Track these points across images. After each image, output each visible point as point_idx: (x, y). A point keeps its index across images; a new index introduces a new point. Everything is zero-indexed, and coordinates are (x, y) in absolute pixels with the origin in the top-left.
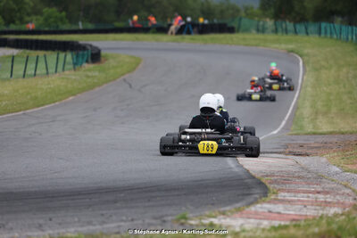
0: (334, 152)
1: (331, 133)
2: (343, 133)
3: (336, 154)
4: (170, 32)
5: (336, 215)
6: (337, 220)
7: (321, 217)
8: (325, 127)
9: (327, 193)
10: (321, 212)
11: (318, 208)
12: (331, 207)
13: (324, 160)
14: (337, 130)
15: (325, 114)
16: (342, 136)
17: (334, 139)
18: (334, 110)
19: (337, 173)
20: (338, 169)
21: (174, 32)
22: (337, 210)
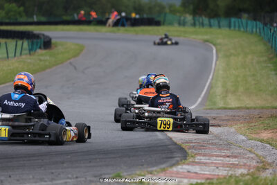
0: (241, 123)
1: (238, 108)
2: (248, 108)
3: (242, 125)
4: (108, 25)
5: (243, 175)
6: (244, 179)
7: (231, 176)
8: (233, 103)
9: (235, 157)
10: (230, 172)
11: (227, 169)
12: (238, 168)
13: (232, 130)
14: (243, 105)
15: (234, 92)
16: (247, 111)
17: (241, 114)
18: (241, 89)
19: (243, 141)
20: (244, 138)
21: (111, 24)
22: (244, 171)
